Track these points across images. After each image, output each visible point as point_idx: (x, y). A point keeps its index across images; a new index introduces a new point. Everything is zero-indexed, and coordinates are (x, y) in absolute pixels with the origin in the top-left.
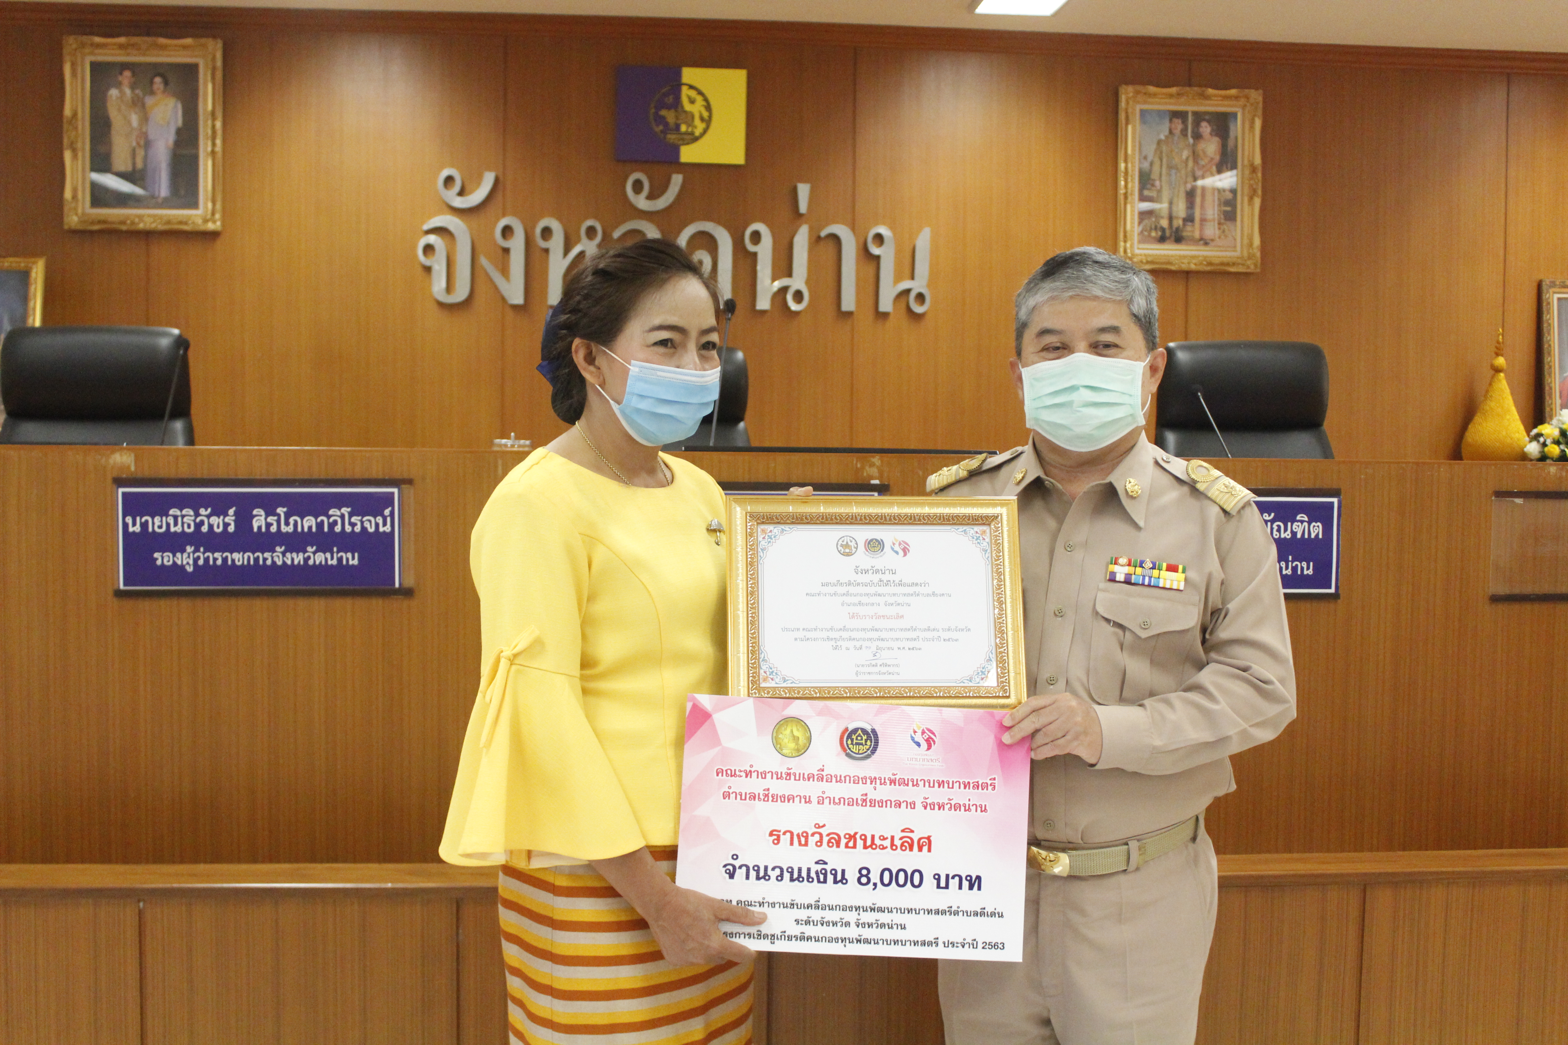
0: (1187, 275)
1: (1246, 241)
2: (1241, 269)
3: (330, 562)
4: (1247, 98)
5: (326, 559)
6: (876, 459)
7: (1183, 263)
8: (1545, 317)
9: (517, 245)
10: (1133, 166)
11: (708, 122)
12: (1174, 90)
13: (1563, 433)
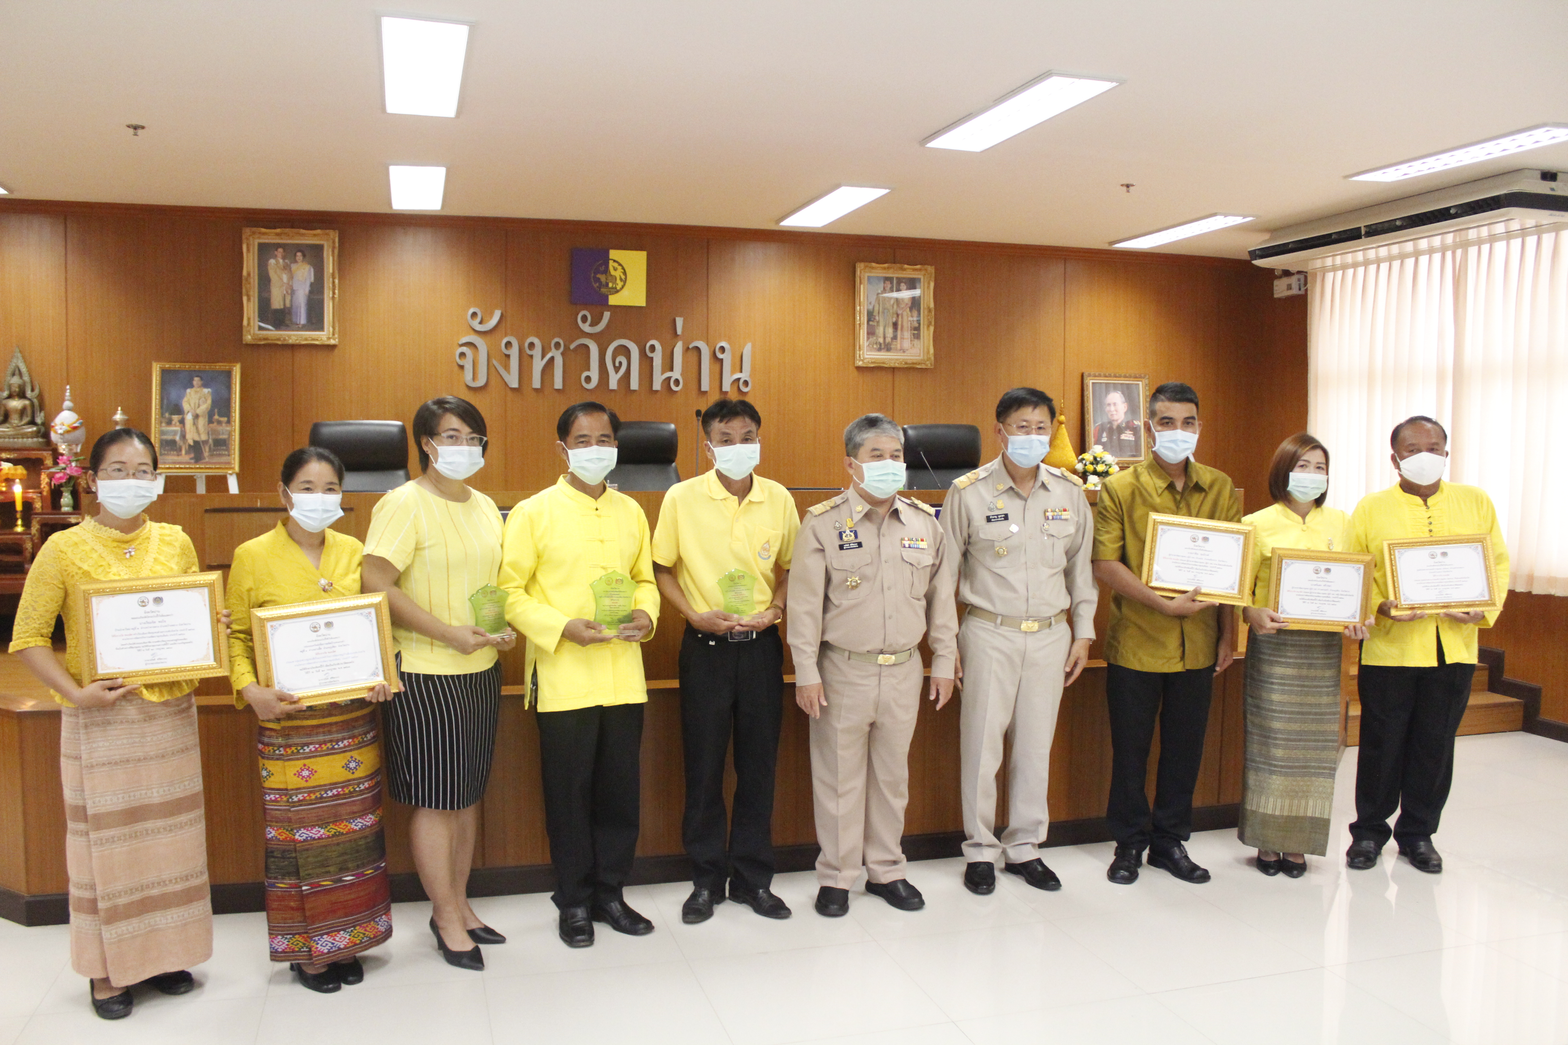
0: (893, 370)
1: (926, 350)
2: (923, 366)
4: (926, 270)
7: (892, 363)
8: (1086, 393)
9: (514, 352)
10: (864, 308)
11: (624, 281)
12: (886, 265)
13: (1095, 458)
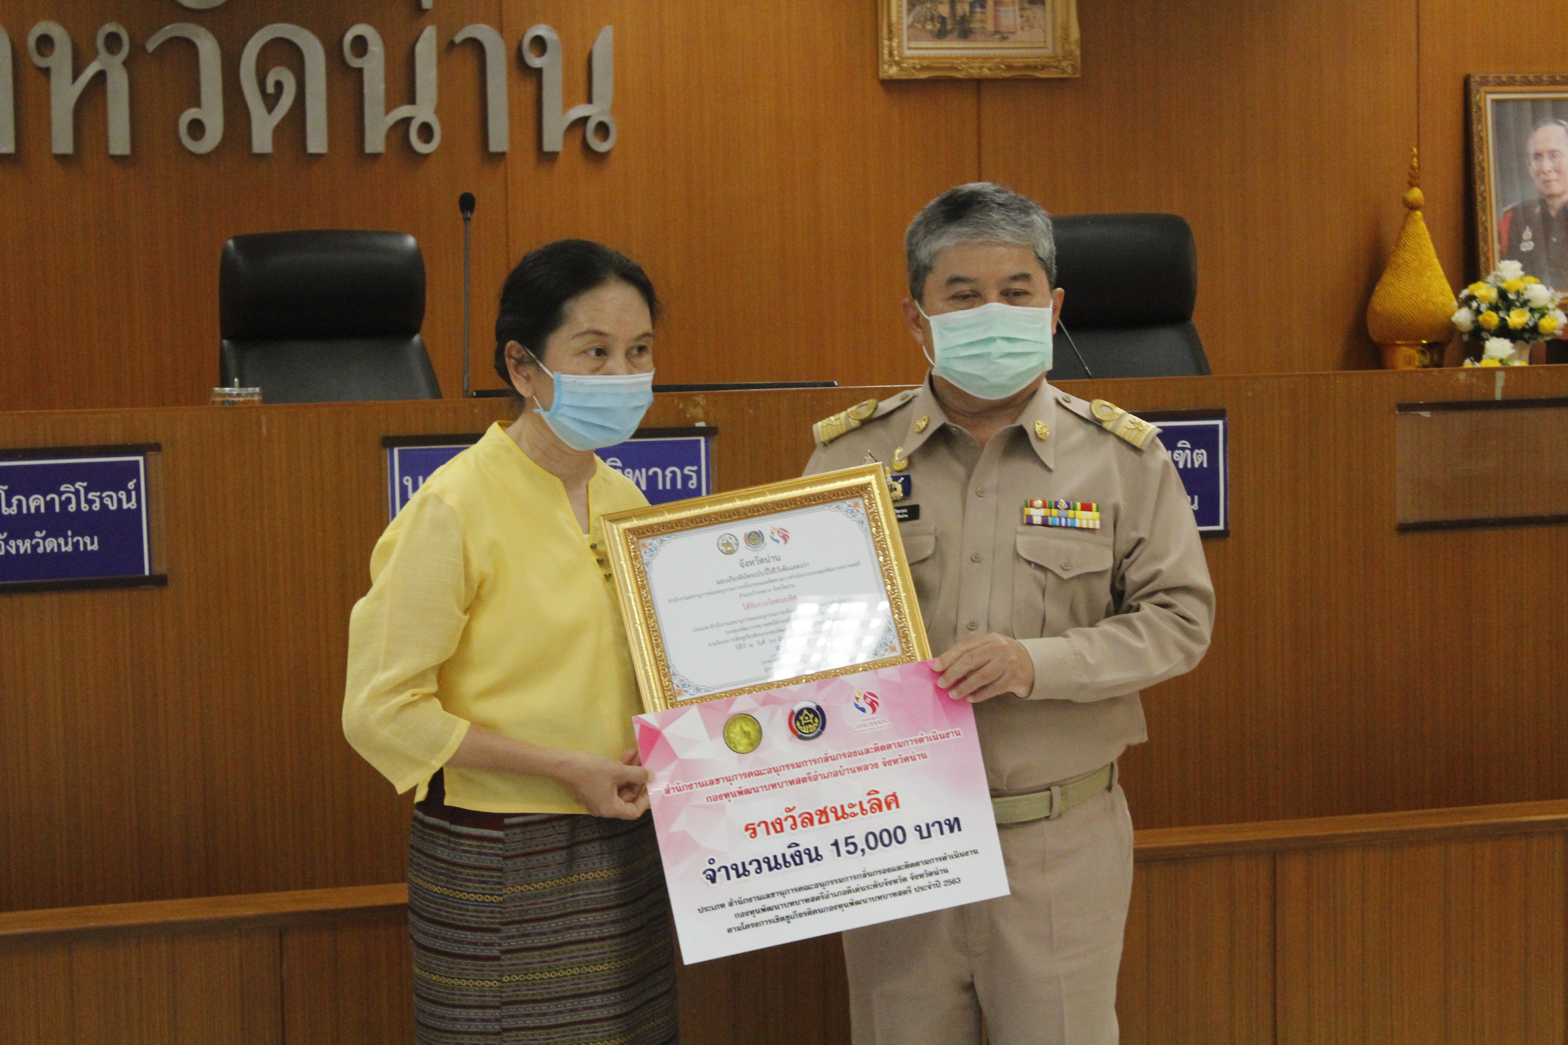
0: (978, 84)
1: (1059, 32)
2: (1054, 74)
3: (63, 549)
5: (59, 545)
6: (700, 398)
7: (973, 68)
8: (1476, 128)
13: (1503, 294)
